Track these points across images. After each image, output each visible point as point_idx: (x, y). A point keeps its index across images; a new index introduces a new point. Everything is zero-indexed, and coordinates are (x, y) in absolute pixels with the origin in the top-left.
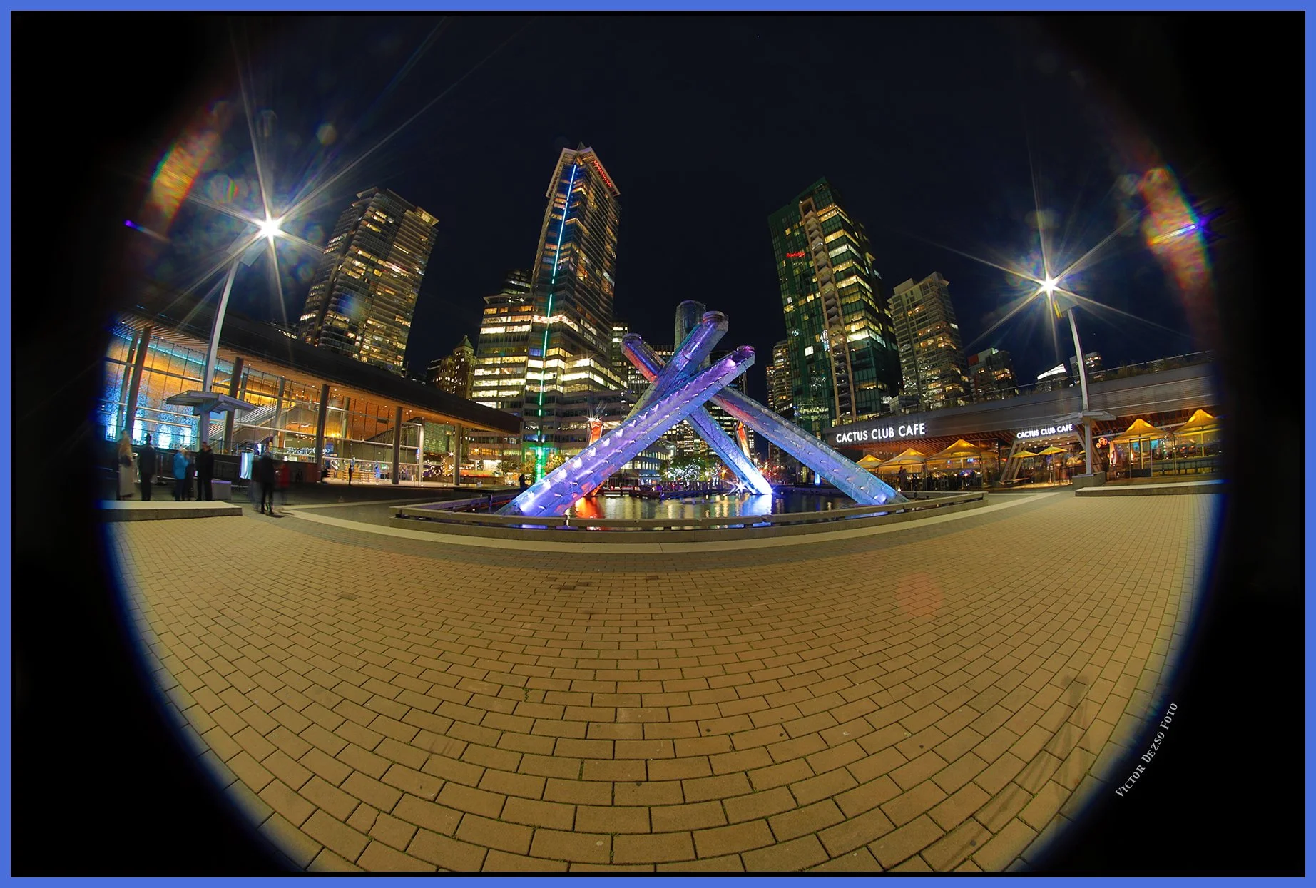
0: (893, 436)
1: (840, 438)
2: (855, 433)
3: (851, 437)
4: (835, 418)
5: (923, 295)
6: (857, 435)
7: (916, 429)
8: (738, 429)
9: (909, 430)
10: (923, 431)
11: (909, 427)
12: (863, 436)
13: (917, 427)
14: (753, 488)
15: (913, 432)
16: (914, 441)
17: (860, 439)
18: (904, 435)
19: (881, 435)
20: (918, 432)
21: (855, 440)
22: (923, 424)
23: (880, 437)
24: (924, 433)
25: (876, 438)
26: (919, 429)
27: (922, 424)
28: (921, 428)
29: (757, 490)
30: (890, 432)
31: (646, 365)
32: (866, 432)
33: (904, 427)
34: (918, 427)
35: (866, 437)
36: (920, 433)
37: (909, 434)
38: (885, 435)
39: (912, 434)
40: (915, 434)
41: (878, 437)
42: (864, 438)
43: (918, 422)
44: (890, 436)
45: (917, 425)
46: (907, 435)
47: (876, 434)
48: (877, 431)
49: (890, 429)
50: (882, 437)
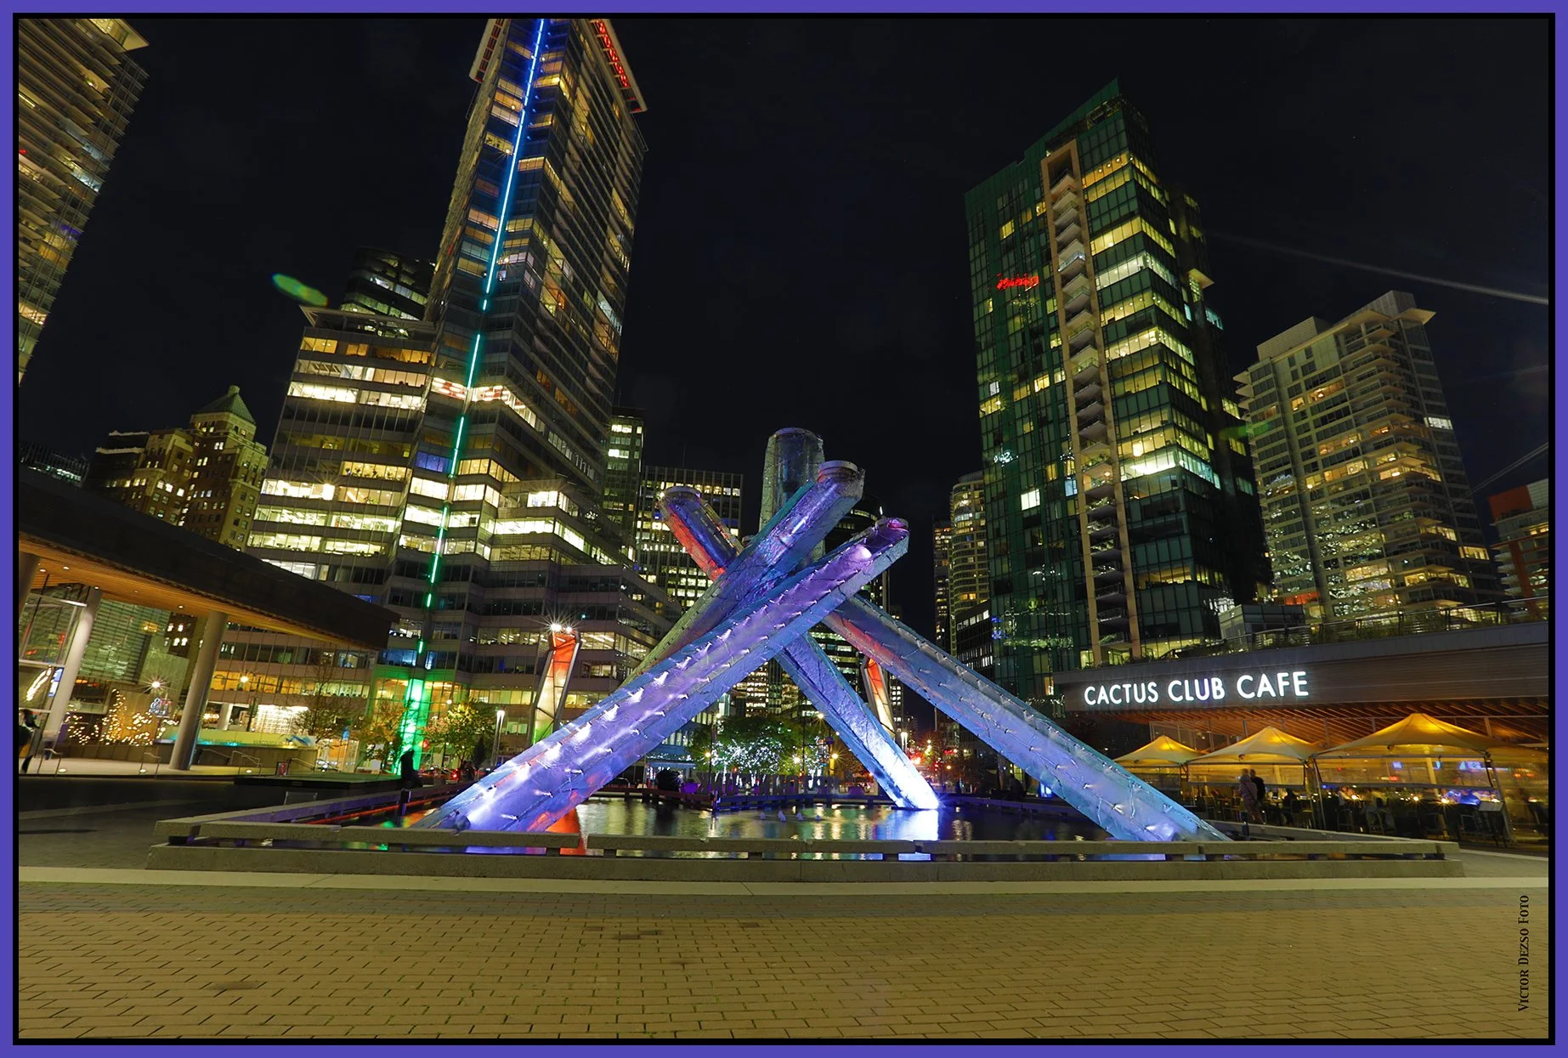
0: (1222, 695)
1: (1093, 695)
2: (1127, 686)
3: (1119, 694)
4: (1088, 646)
5: (1341, 356)
6: (1131, 689)
7: (1282, 684)
8: (867, 666)
9: (1265, 685)
10: (1302, 688)
11: (1265, 678)
12: (1148, 693)
13: (1285, 679)
14: (898, 795)
15: (1277, 691)
16: (1281, 711)
17: (1141, 701)
18: (1252, 695)
19: (1192, 693)
20: (1289, 690)
21: (1128, 701)
22: (1303, 673)
23: (1189, 698)
24: (1306, 694)
25: (1181, 698)
26: (1295, 683)
27: (1296, 675)
28: (1297, 683)
29: (907, 800)
30: (1216, 688)
31: (705, 547)
32: (1153, 684)
33: (1251, 678)
34: (1289, 679)
35: (1153, 696)
36: (1298, 693)
37: (1266, 694)
38: (1203, 694)
39: (1273, 694)
40: (1282, 694)
41: (1184, 697)
42: (1150, 698)
43: (1290, 668)
44: (1216, 697)
45: (1286, 675)
46: (1259, 695)
47: (1178, 691)
48: (1180, 683)
49: (1214, 680)
50: (1195, 697)
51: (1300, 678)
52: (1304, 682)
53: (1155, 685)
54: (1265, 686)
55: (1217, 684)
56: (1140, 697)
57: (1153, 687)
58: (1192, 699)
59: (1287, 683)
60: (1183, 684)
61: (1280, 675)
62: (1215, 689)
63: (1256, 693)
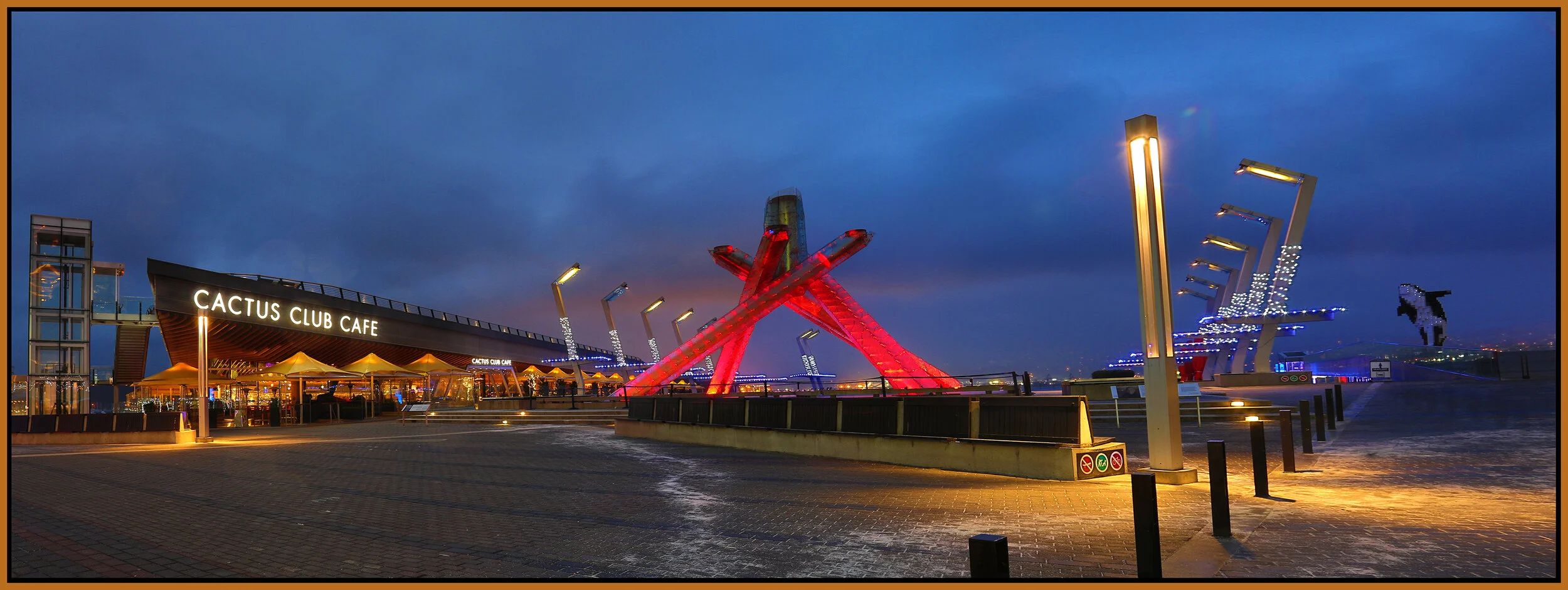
0: (330, 326)
2: (250, 301)
6: (254, 305)
7: (366, 326)
11: (357, 321)
12: (271, 312)
13: (367, 324)
15: (362, 330)
17: (263, 317)
18: (348, 330)
20: (369, 330)
21: (249, 314)
22: (376, 323)
23: (306, 324)
24: (376, 335)
25: (300, 322)
27: (374, 322)
28: (373, 328)
33: (349, 319)
35: (275, 315)
36: (373, 334)
37: (356, 331)
38: (317, 322)
39: (360, 332)
40: (364, 333)
41: (303, 321)
42: (272, 316)
43: (371, 318)
44: (326, 327)
45: (368, 321)
46: (353, 331)
47: (298, 316)
48: (300, 310)
49: (326, 314)
50: (311, 323)
51: (375, 325)
52: (376, 328)
53: (278, 306)
54: (356, 326)
55: (328, 317)
56: (262, 313)
57: (275, 307)
58: (308, 324)
59: (368, 327)
60: (303, 311)
61: (366, 321)
62: (326, 320)
63: (351, 330)
